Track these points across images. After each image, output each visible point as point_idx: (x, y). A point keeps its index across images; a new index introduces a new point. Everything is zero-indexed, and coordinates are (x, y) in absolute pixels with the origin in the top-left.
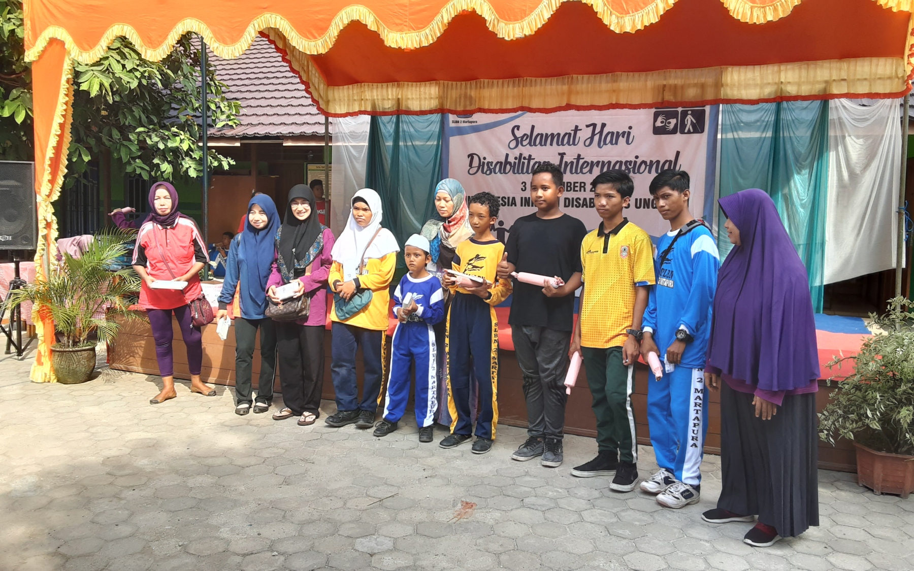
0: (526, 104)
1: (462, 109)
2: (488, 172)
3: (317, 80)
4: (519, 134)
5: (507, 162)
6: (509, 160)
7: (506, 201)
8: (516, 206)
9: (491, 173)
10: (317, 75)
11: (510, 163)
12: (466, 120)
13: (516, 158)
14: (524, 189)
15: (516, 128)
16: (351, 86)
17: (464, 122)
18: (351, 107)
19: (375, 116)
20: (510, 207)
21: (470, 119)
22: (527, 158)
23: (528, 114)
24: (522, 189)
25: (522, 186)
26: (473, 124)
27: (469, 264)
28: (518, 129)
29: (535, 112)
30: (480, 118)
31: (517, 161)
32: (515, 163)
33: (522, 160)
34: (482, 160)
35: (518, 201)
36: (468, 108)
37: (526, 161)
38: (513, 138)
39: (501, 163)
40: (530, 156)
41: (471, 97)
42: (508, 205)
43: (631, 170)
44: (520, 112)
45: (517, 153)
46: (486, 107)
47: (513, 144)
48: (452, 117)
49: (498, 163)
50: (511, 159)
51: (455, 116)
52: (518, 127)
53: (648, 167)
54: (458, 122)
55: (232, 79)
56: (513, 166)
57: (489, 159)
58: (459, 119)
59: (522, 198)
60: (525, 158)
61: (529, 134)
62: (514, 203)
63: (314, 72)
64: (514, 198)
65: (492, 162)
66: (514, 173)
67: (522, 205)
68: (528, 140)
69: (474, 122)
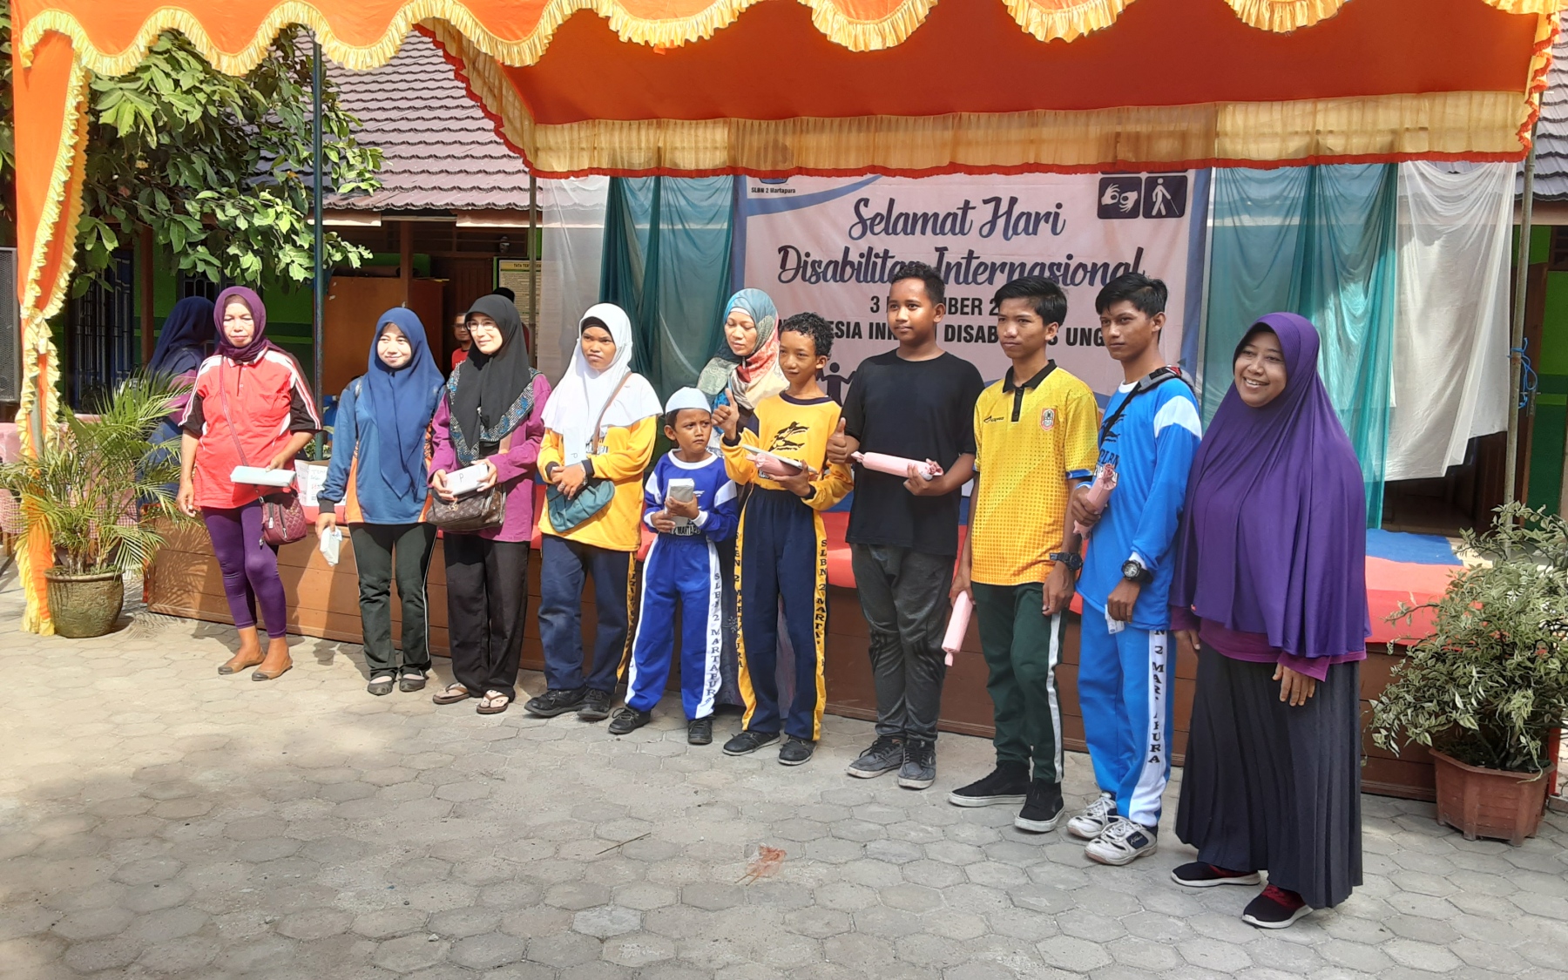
0: (879, 162)
1: (769, 168)
2: (813, 279)
3: (517, 113)
4: (867, 213)
5: (846, 262)
6: (850, 259)
7: (844, 328)
8: (860, 337)
9: (817, 281)
10: (517, 104)
11: (852, 264)
12: (776, 187)
13: (862, 255)
14: (875, 309)
15: (862, 203)
16: (575, 125)
17: (772, 191)
18: (575, 161)
19: (618, 178)
20: (850, 339)
21: (783, 186)
22: (881, 255)
23: (884, 178)
24: (872, 308)
25: (872, 304)
26: (788, 195)
27: (778, 439)
28: (866, 205)
29: (894, 176)
30: (801, 185)
31: (863, 260)
32: (860, 263)
33: (873, 259)
34: (803, 258)
35: (865, 330)
36: (781, 167)
37: (879, 261)
38: (857, 220)
39: (836, 263)
40: (886, 252)
41: (785, 148)
42: (848, 337)
43: (1060, 278)
44: (869, 176)
45: (863, 245)
46: (811, 166)
47: (857, 231)
48: (751, 183)
49: (830, 263)
50: (854, 257)
51: (757, 179)
52: (866, 202)
53: (1088, 275)
54: (763, 191)
55: (368, 109)
56: (857, 269)
57: (813, 257)
58: (765, 186)
59: (871, 324)
60: (877, 256)
61: (885, 213)
62: (857, 333)
63: (511, 99)
64: (857, 325)
65: (821, 262)
66: (858, 280)
67: (871, 337)
68: (883, 225)
69: (790, 191)
